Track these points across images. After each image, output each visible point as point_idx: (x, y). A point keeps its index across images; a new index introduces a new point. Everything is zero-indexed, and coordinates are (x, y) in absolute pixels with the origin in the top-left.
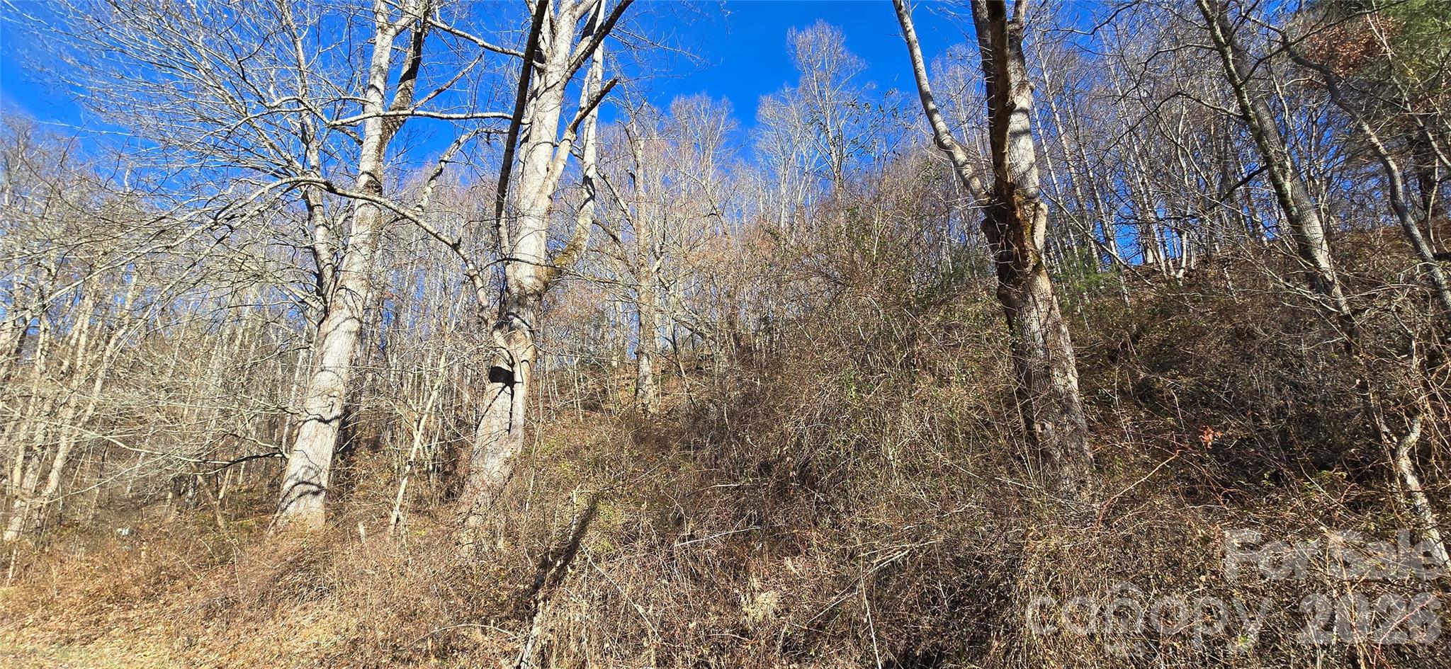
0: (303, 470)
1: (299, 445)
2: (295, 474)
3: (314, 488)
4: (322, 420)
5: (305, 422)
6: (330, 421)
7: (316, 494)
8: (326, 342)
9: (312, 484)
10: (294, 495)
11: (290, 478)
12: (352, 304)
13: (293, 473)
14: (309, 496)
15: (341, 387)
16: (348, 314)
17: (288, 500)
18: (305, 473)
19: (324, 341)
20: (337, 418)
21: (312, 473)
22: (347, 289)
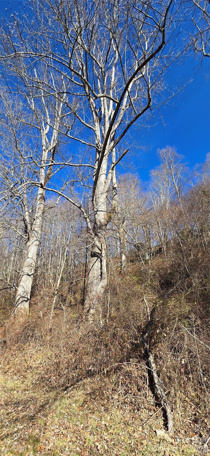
0: (23, 292)
1: (21, 284)
2: (20, 294)
3: (26, 299)
4: (28, 275)
5: (23, 275)
6: (31, 275)
7: (26, 301)
8: (29, 248)
9: (25, 298)
10: (20, 302)
11: (19, 295)
12: (37, 236)
13: (19, 294)
14: (25, 302)
15: (34, 264)
16: (36, 239)
17: (18, 303)
18: (23, 293)
19: (28, 248)
20: (33, 274)
21: (25, 294)
22: (35, 231)
